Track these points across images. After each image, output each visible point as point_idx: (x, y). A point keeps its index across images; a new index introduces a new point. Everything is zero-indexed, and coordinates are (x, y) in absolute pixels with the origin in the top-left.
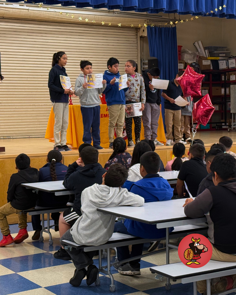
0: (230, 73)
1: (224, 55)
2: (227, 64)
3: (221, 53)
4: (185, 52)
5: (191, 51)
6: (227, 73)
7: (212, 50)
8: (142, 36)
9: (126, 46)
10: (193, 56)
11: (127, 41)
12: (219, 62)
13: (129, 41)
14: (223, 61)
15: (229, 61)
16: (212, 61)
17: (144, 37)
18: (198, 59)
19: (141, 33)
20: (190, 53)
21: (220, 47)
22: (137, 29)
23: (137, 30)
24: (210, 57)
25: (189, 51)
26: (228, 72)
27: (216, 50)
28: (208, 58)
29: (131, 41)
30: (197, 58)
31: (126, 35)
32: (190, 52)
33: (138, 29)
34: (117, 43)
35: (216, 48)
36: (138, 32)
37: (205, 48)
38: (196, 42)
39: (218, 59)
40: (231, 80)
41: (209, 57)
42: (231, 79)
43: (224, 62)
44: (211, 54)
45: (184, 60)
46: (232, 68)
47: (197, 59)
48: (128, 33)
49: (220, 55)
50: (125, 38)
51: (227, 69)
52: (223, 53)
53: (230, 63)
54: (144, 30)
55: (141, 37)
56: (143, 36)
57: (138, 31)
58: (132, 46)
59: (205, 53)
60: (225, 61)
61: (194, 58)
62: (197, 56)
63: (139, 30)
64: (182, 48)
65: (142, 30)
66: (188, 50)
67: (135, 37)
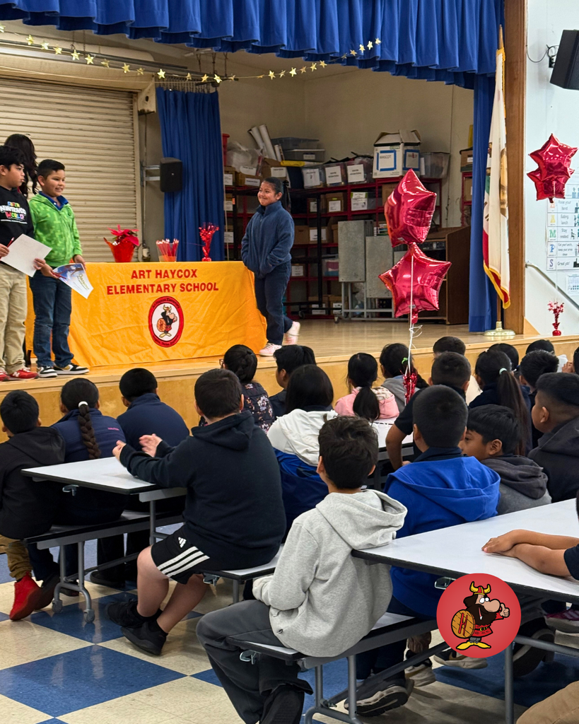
0: (328, 196)
1: (313, 157)
2: (323, 177)
3: (307, 153)
4: (234, 149)
5: (247, 147)
6: (322, 196)
7: (288, 146)
8: (144, 110)
9: (105, 132)
10: (250, 158)
11: (110, 120)
12: (305, 172)
13: (115, 121)
14: (312, 170)
15: (327, 169)
16: (289, 169)
17: (149, 113)
18: (260, 164)
19: (140, 105)
20: (243, 152)
21: (305, 140)
22: (132, 95)
23: (132, 98)
24: (286, 160)
25: (241, 147)
26: (324, 193)
27: (296, 146)
28: (282, 164)
29: (119, 121)
30: (259, 162)
31: (108, 108)
32: (244, 149)
33: (134, 95)
34: (90, 125)
35: (297, 142)
36: (135, 101)
37: (274, 142)
38: (253, 127)
39: (302, 165)
40: (330, 211)
41: (282, 160)
42: (332, 209)
43: (314, 172)
44: (287, 155)
45: (233, 166)
46: (332, 186)
47: (258, 166)
48: (113, 103)
49: (306, 157)
50: (107, 114)
51: (321, 187)
52: (312, 153)
53: (328, 174)
54: (147, 99)
55: (142, 113)
56: (146, 111)
57: (135, 98)
58: (122, 133)
59: (274, 153)
60: (317, 170)
61: (252, 162)
62: (259, 158)
63: (137, 97)
64: (228, 139)
65: (142, 97)
66: (238, 145)
67: (127, 112)
